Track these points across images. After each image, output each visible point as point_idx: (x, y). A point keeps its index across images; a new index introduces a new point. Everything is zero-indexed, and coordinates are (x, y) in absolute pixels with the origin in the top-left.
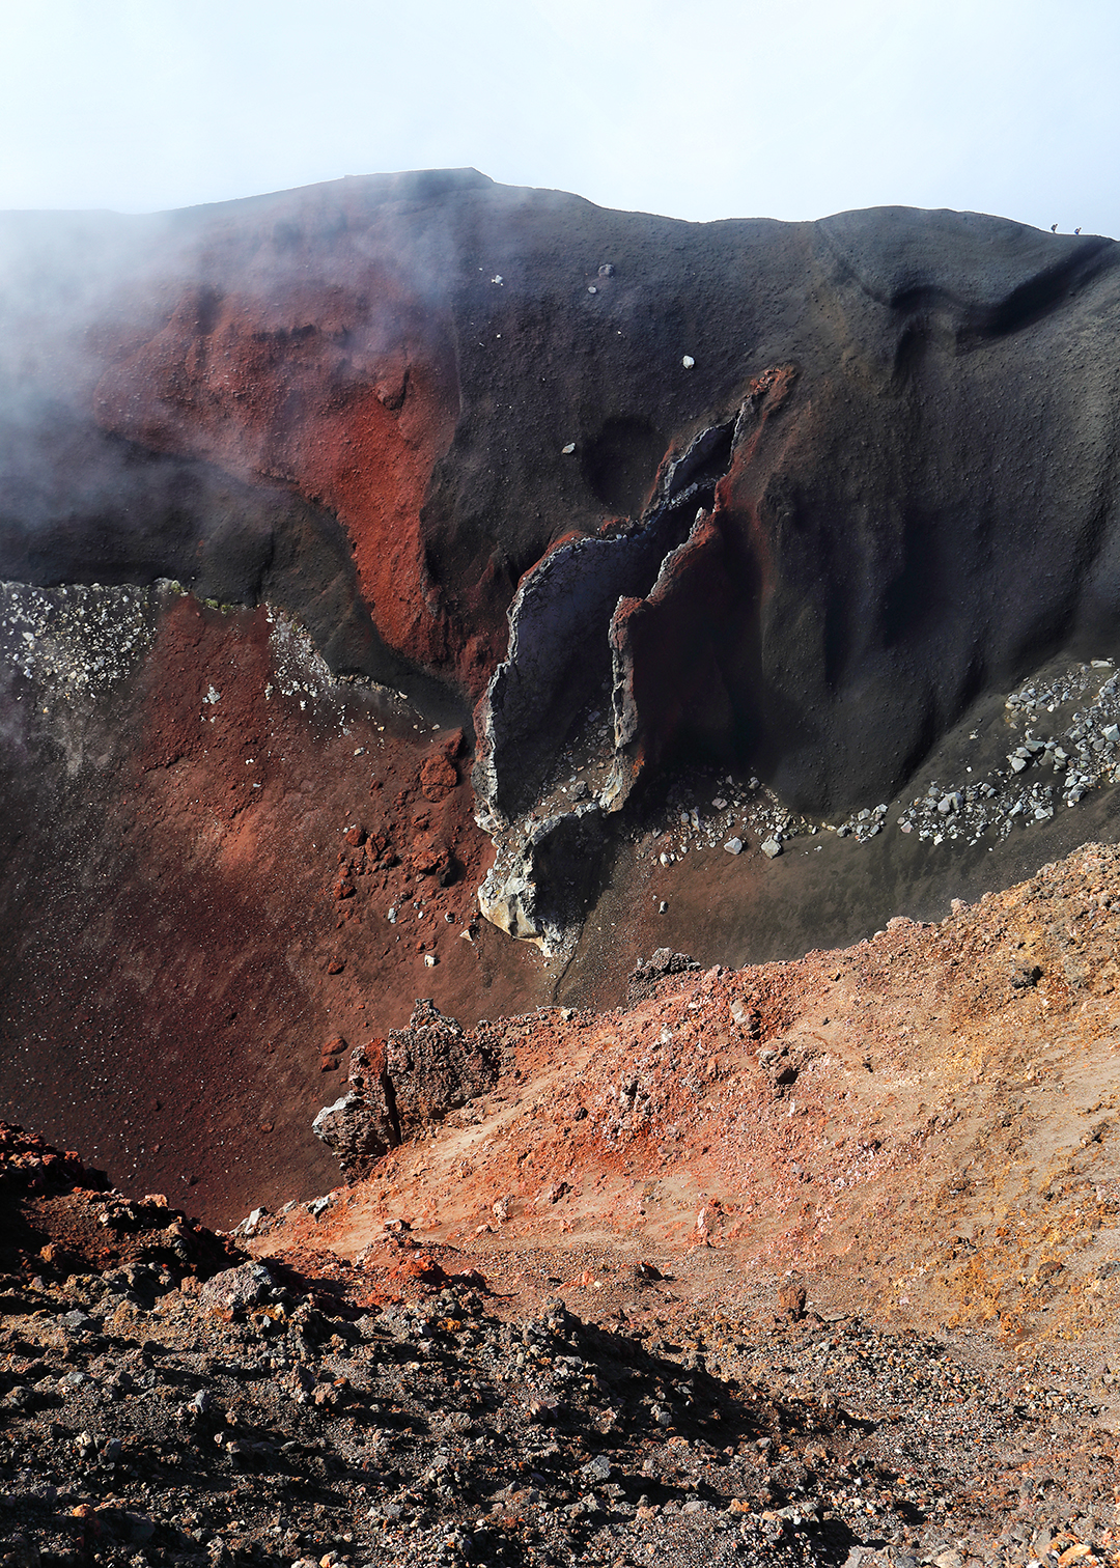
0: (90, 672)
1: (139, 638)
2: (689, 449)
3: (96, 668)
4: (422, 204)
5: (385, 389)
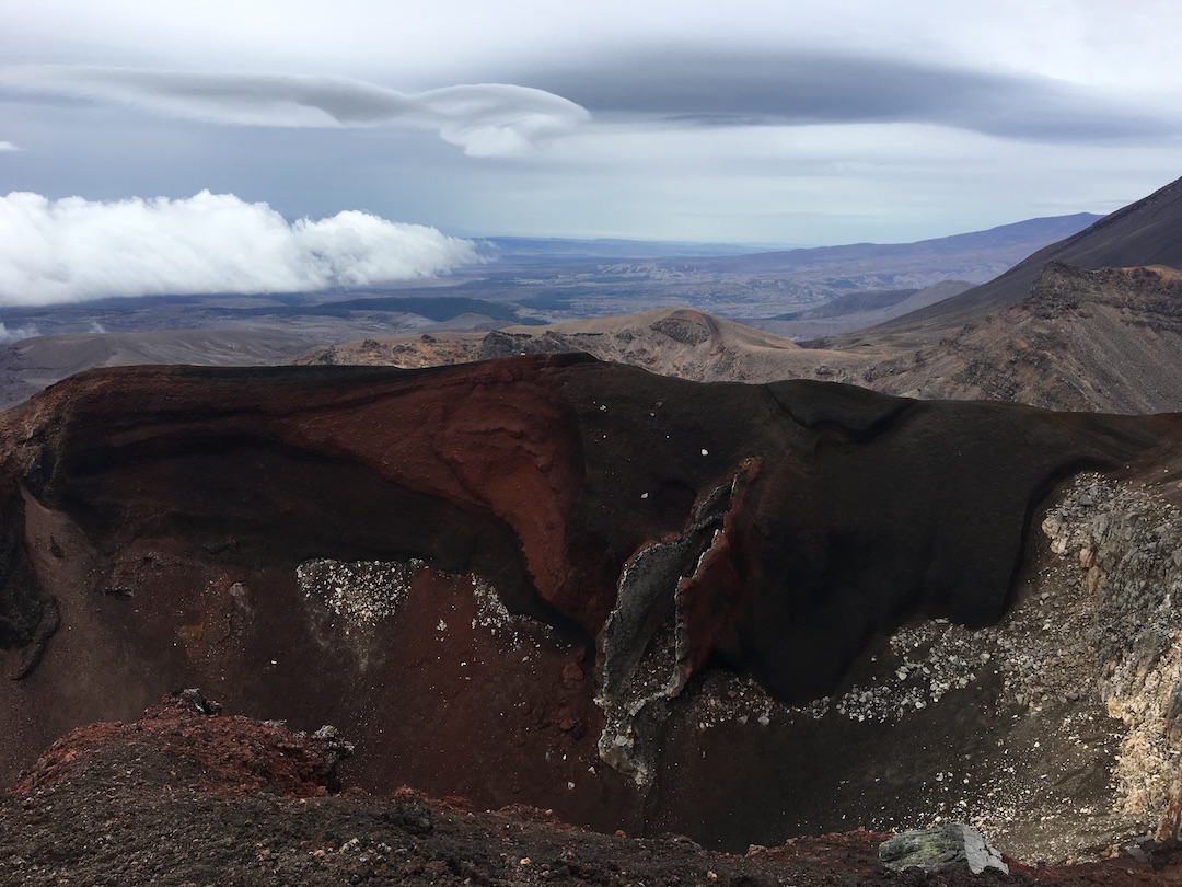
0: (373, 611)
1: (401, 591)
2: (709, 498)
3: (376, 609)
4: (562, 369)
5: (541, 461)
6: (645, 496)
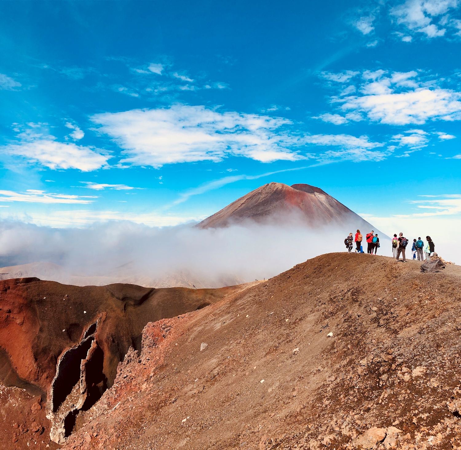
2: (88, 329)
4: (27, 284)
5: (18, 321)
6: (64, 330)
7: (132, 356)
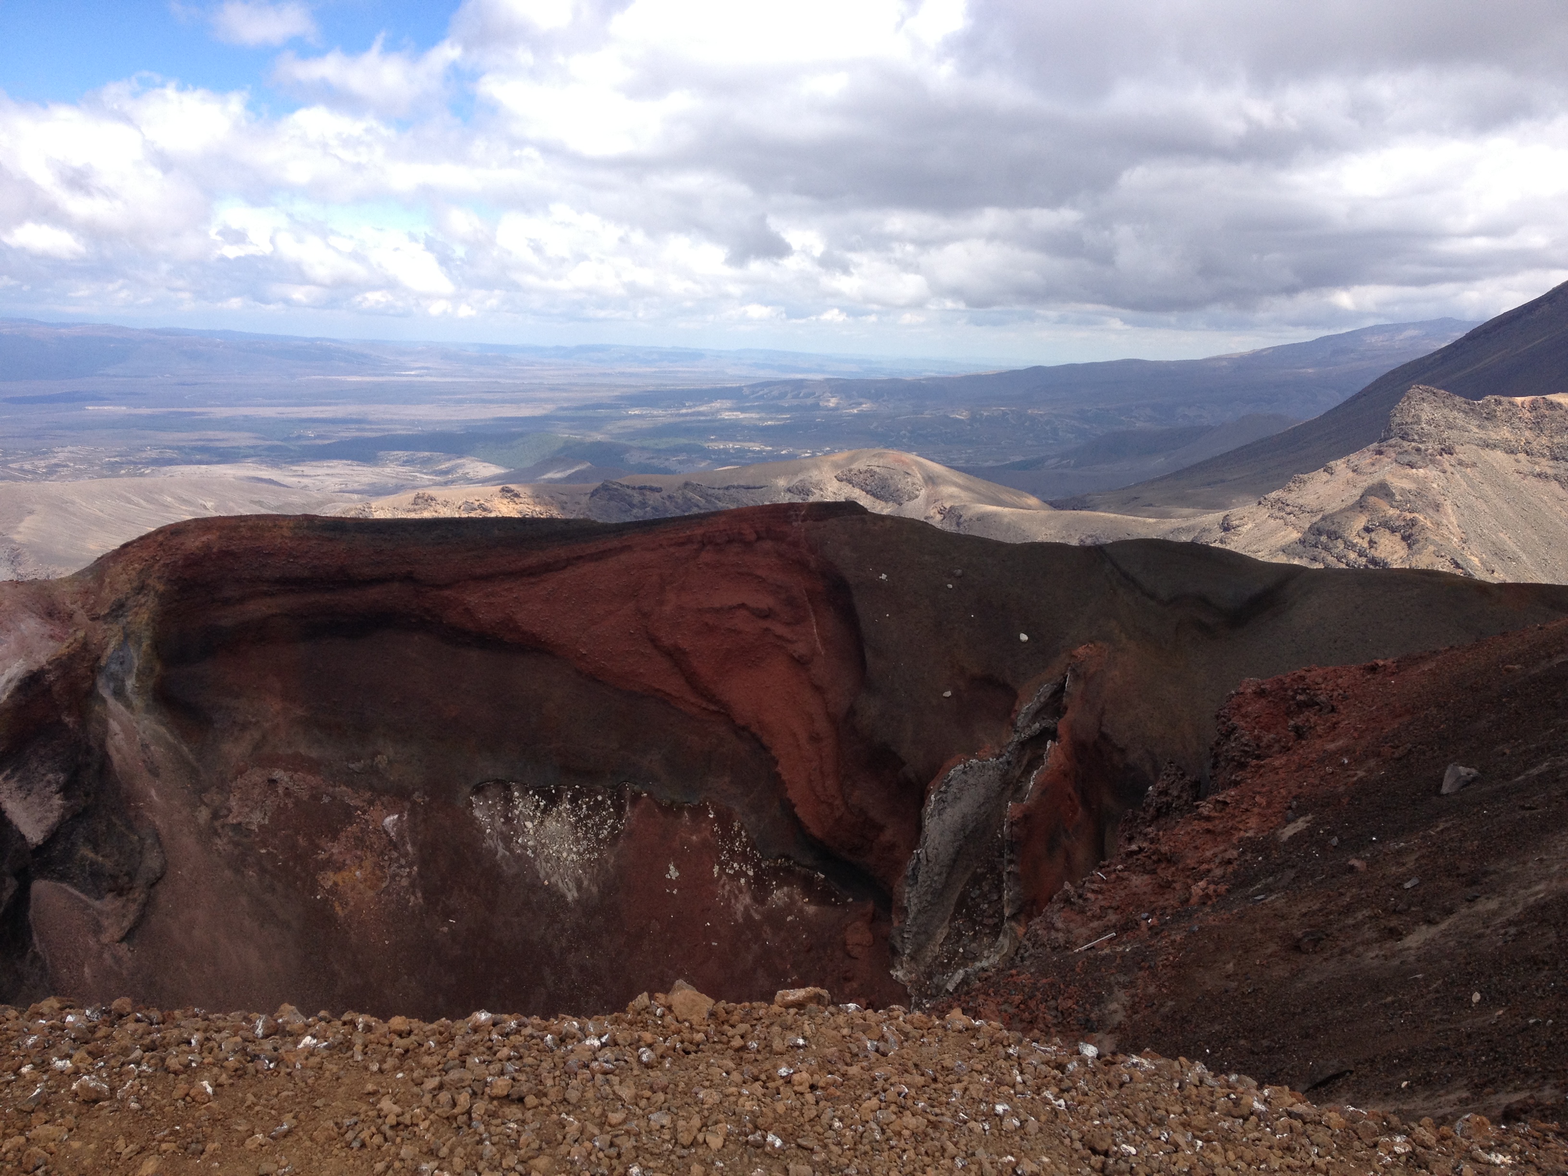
0: (578, 853)
1: (613, 827)
3: (582, 850)
4: (822, 523)
5: (799, 649)
6: (948, 694)
7: (1175, 793)
